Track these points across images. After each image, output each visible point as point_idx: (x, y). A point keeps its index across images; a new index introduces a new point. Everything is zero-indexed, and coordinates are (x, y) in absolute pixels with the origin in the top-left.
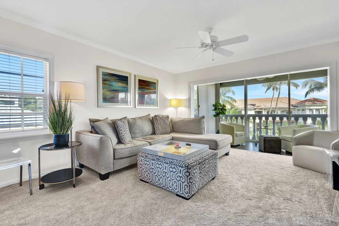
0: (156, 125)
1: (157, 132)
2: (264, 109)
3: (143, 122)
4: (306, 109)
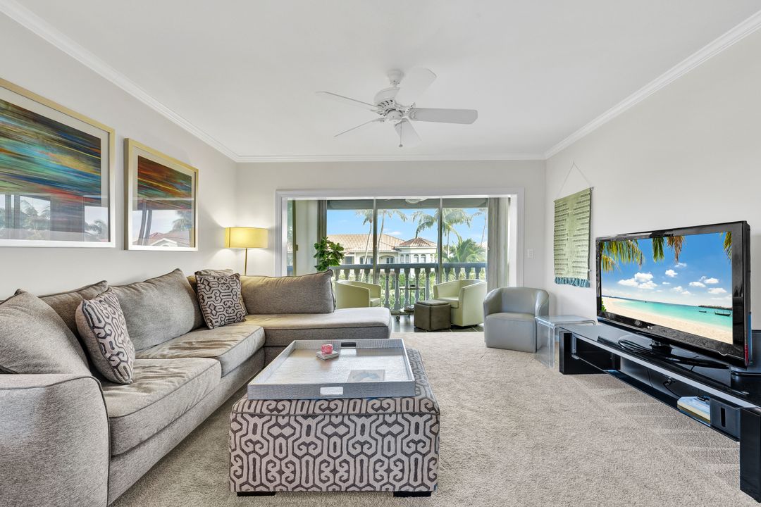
0: (207, 300)
1: (214, 321)
2: (357, 253)
3: (164, 294)
4: (410, 254)
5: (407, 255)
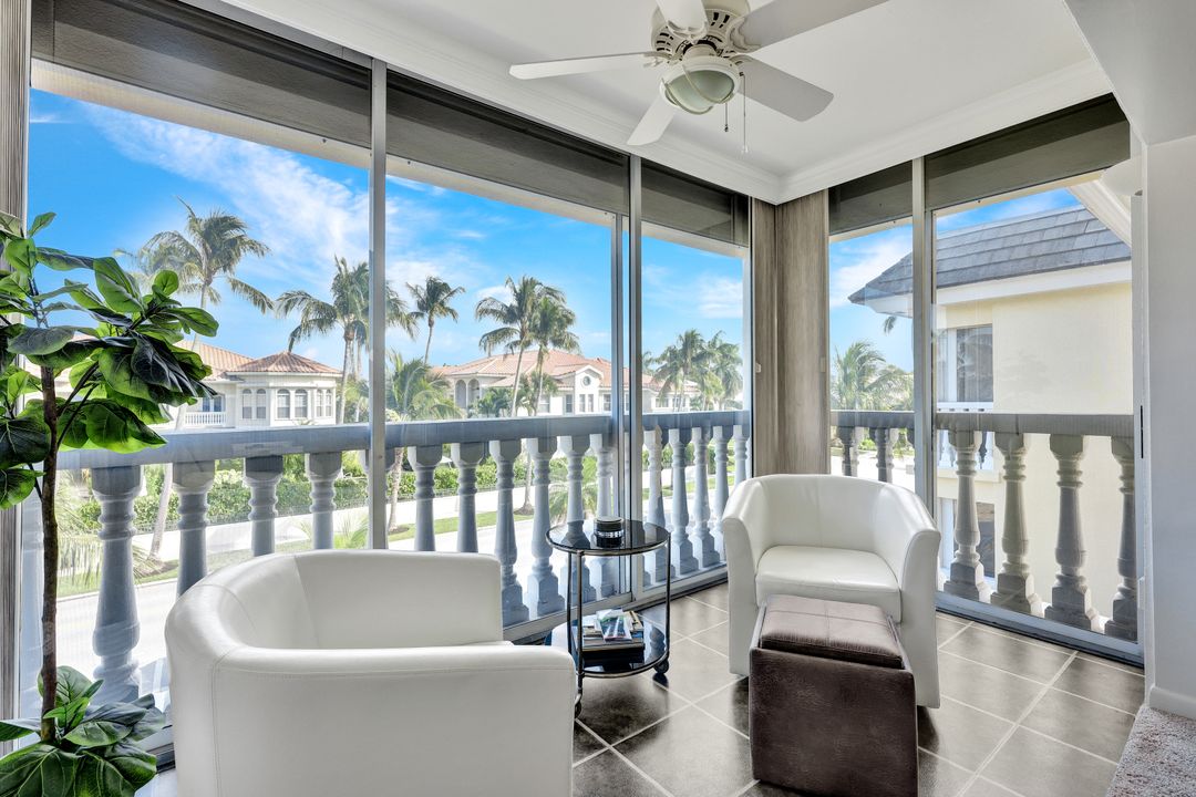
4: (268, 388)
5: (261, 391)
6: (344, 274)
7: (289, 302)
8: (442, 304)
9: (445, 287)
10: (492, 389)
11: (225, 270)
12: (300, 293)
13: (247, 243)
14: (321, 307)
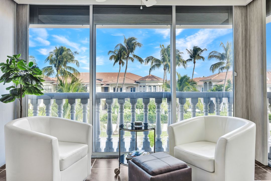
2: (111, 85)
4: (146, 85)
5: (144, 86)
6: (163, 49)
7: (148, 60)
8: (198, 55)
9: (199, 49)
10: (216, 85)
11: (132, 53)
12: (151, 57)
13: (137, 44)
14: (157, 60)
